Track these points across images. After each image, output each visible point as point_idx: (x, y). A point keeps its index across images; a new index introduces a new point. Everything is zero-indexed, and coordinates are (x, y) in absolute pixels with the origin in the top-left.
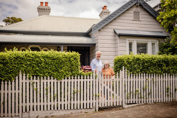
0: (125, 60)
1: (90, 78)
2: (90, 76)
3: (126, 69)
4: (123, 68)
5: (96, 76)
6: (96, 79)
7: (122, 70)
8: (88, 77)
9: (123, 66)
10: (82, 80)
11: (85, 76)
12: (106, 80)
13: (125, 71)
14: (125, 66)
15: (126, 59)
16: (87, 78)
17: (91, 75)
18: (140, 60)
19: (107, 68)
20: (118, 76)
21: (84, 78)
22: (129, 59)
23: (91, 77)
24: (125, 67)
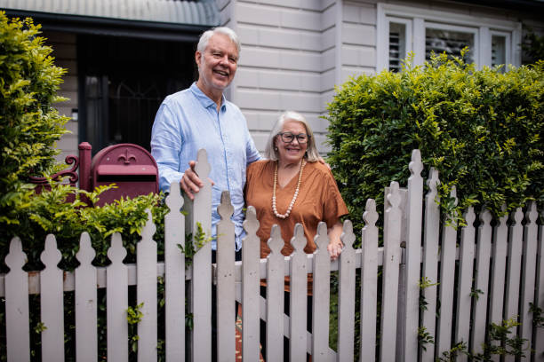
0: (423, 103)
1: (131, 259)
2: (131, 239)
3: (434, 175)
4: (416, 162)
5: (188, 238)
6: (189, 261)
7: (404, 185)
8: (117, 251)
9: (416, 154)
10: (52, 282)
11: (85, 238)
12: (277, 266)
13: (426, 191)
14: (431, 147)
15: (434, 92)
16: (101, 261)
17: (148, 230)
18: (526, 104)
19: (293, 164)
20: (370, 232)
21: (69, 265)
22: (453, 95)
23: (147, 249)
24: (425, 155)
